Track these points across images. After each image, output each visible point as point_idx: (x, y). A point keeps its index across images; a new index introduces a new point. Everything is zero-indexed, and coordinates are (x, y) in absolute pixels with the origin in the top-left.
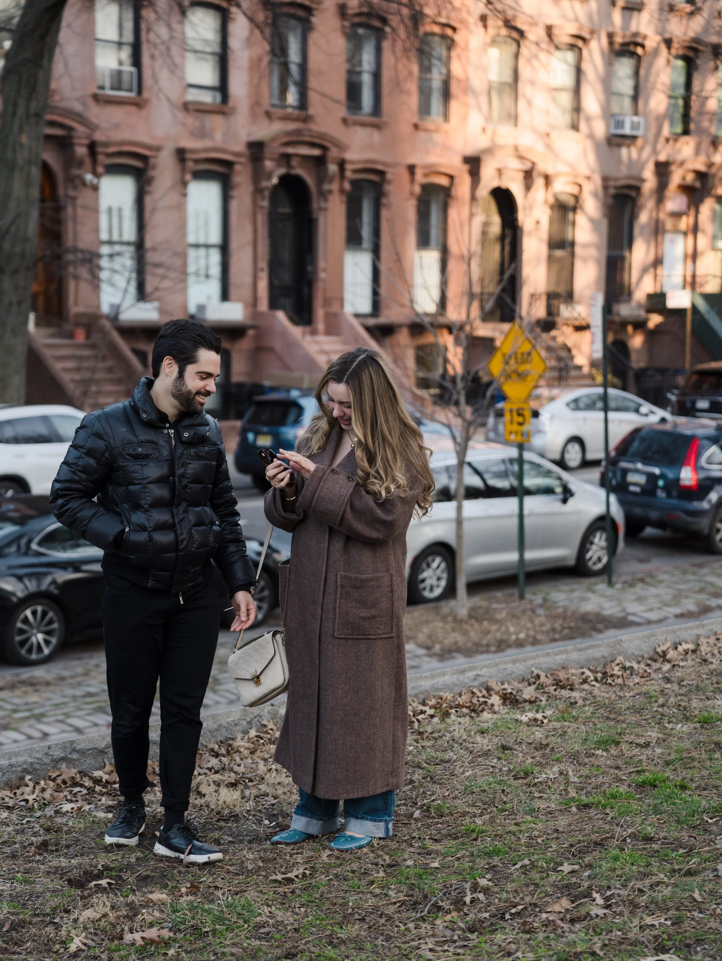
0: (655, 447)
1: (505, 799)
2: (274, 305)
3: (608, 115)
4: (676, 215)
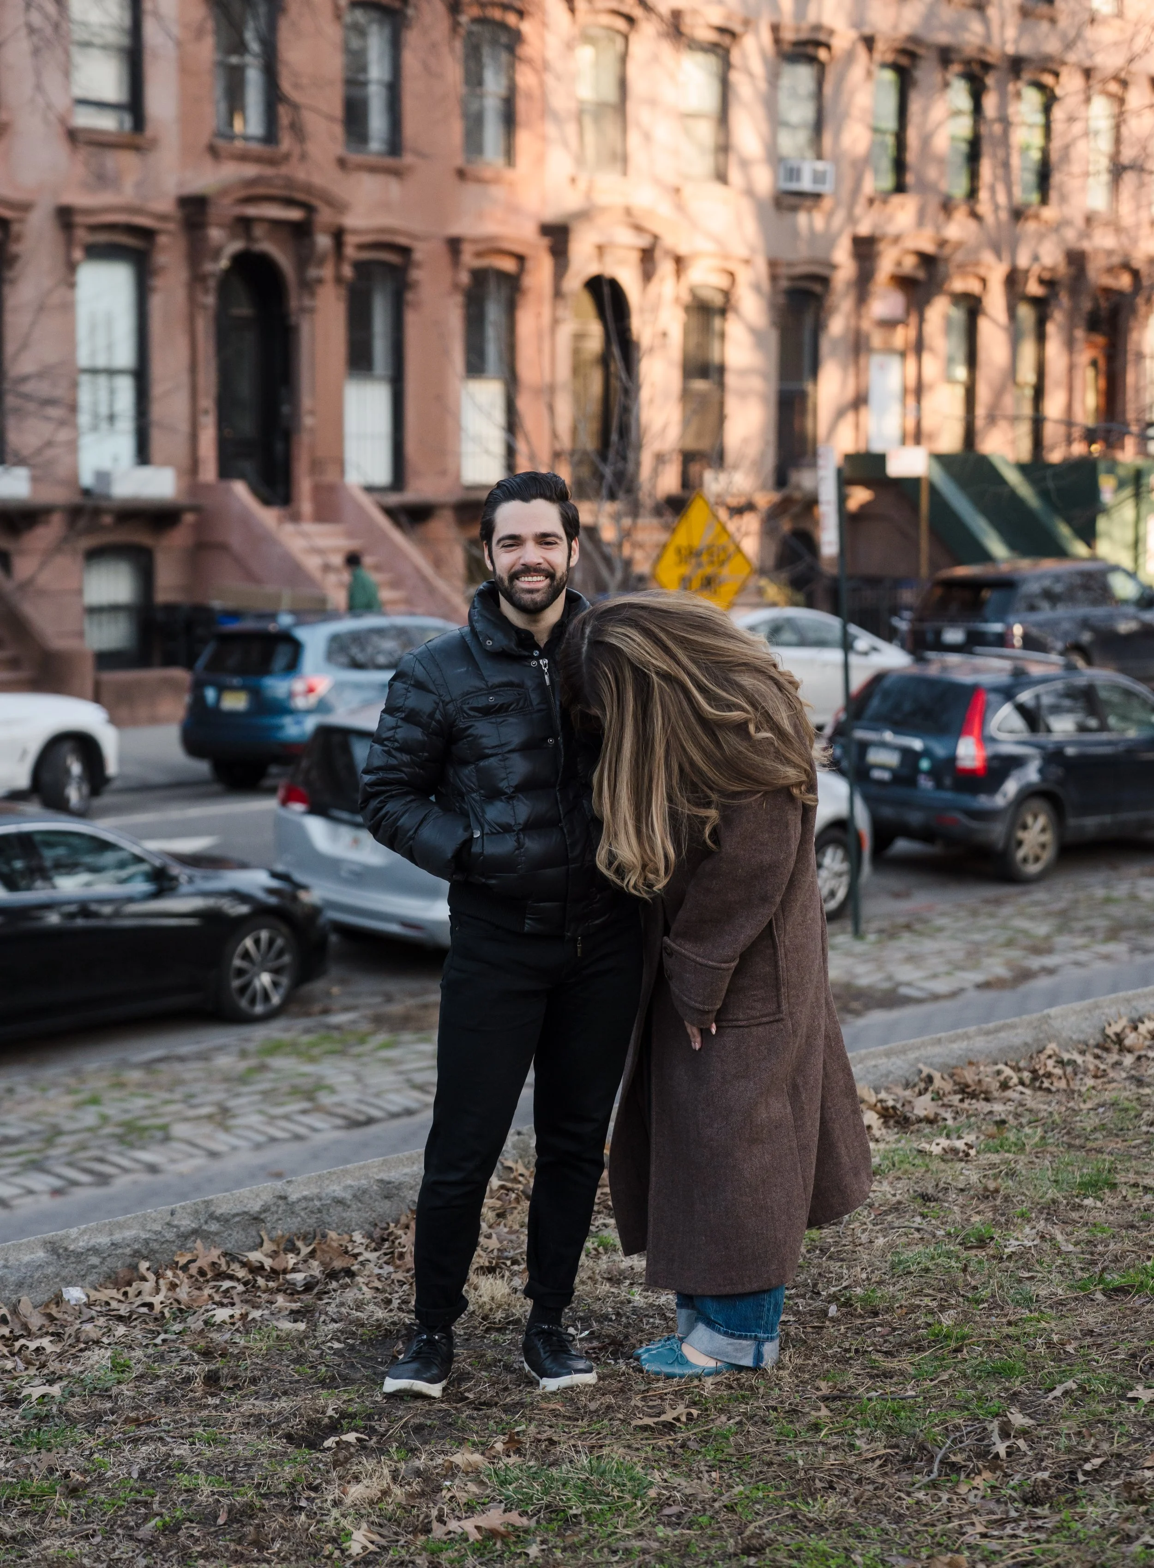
0: (907, 706)
1: (973, 1283)
2: (226, 472)
3: (775, 158)
4: (888, 324)
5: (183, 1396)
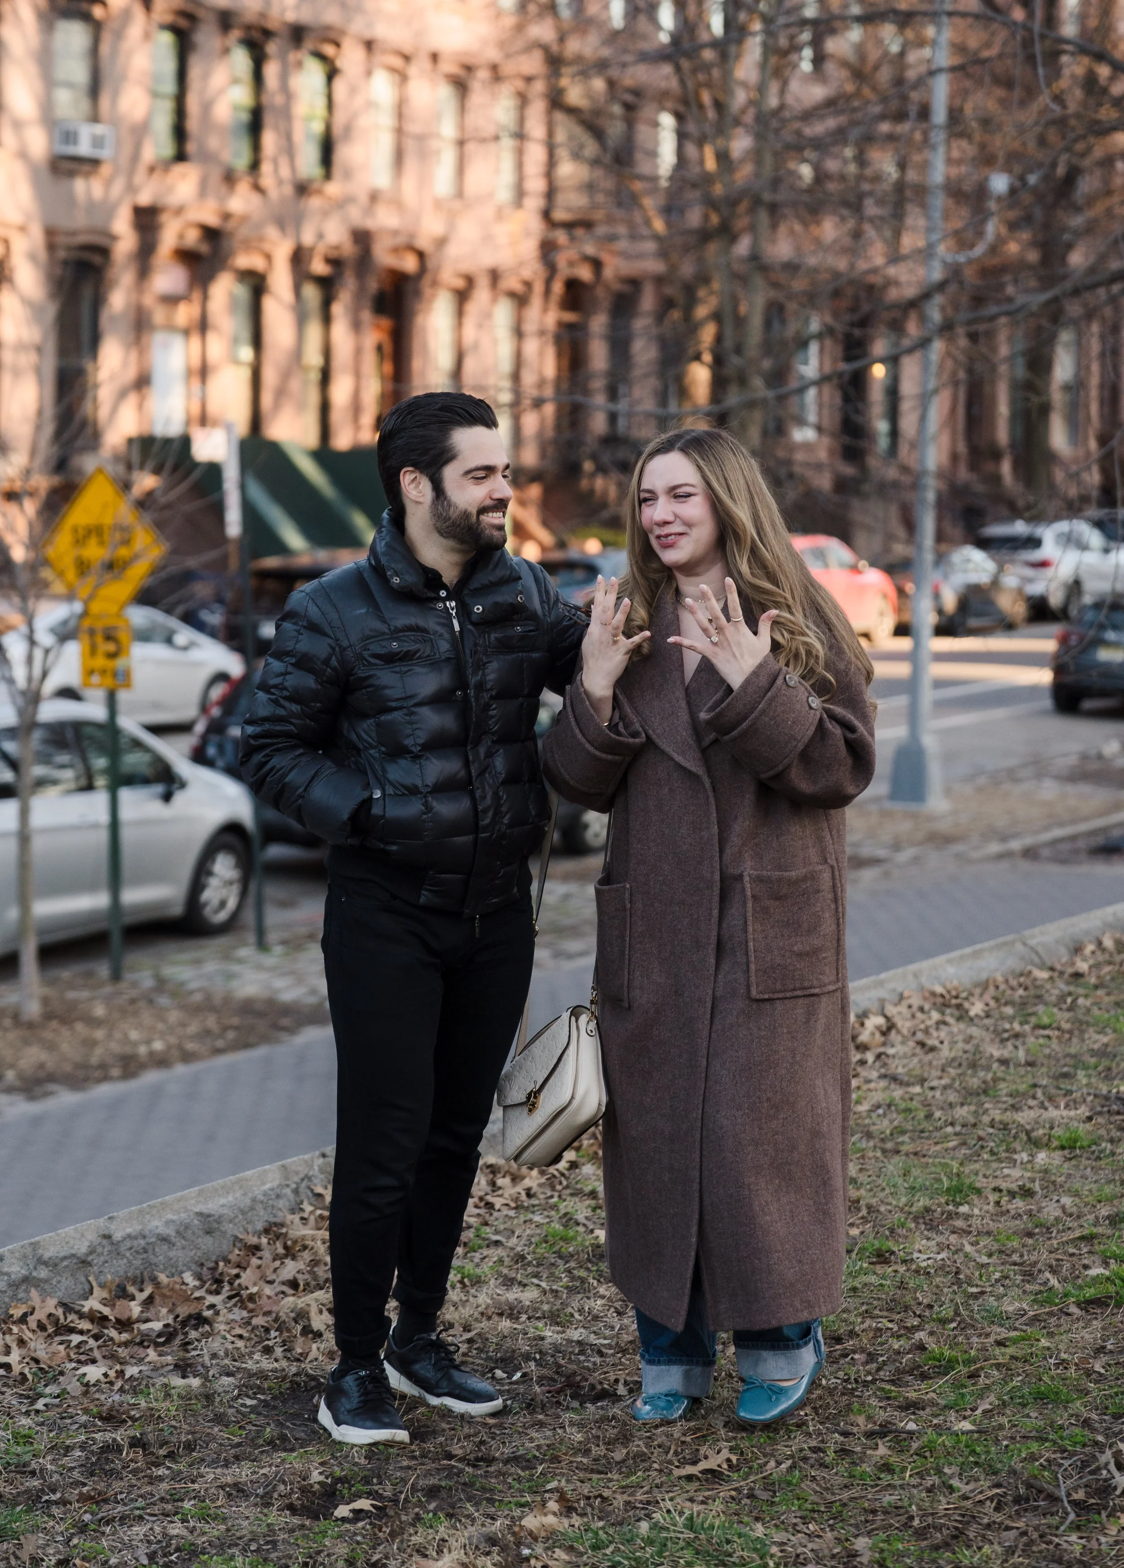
3: (50, 120)
4: (171, 300)
5: (123, 1468)
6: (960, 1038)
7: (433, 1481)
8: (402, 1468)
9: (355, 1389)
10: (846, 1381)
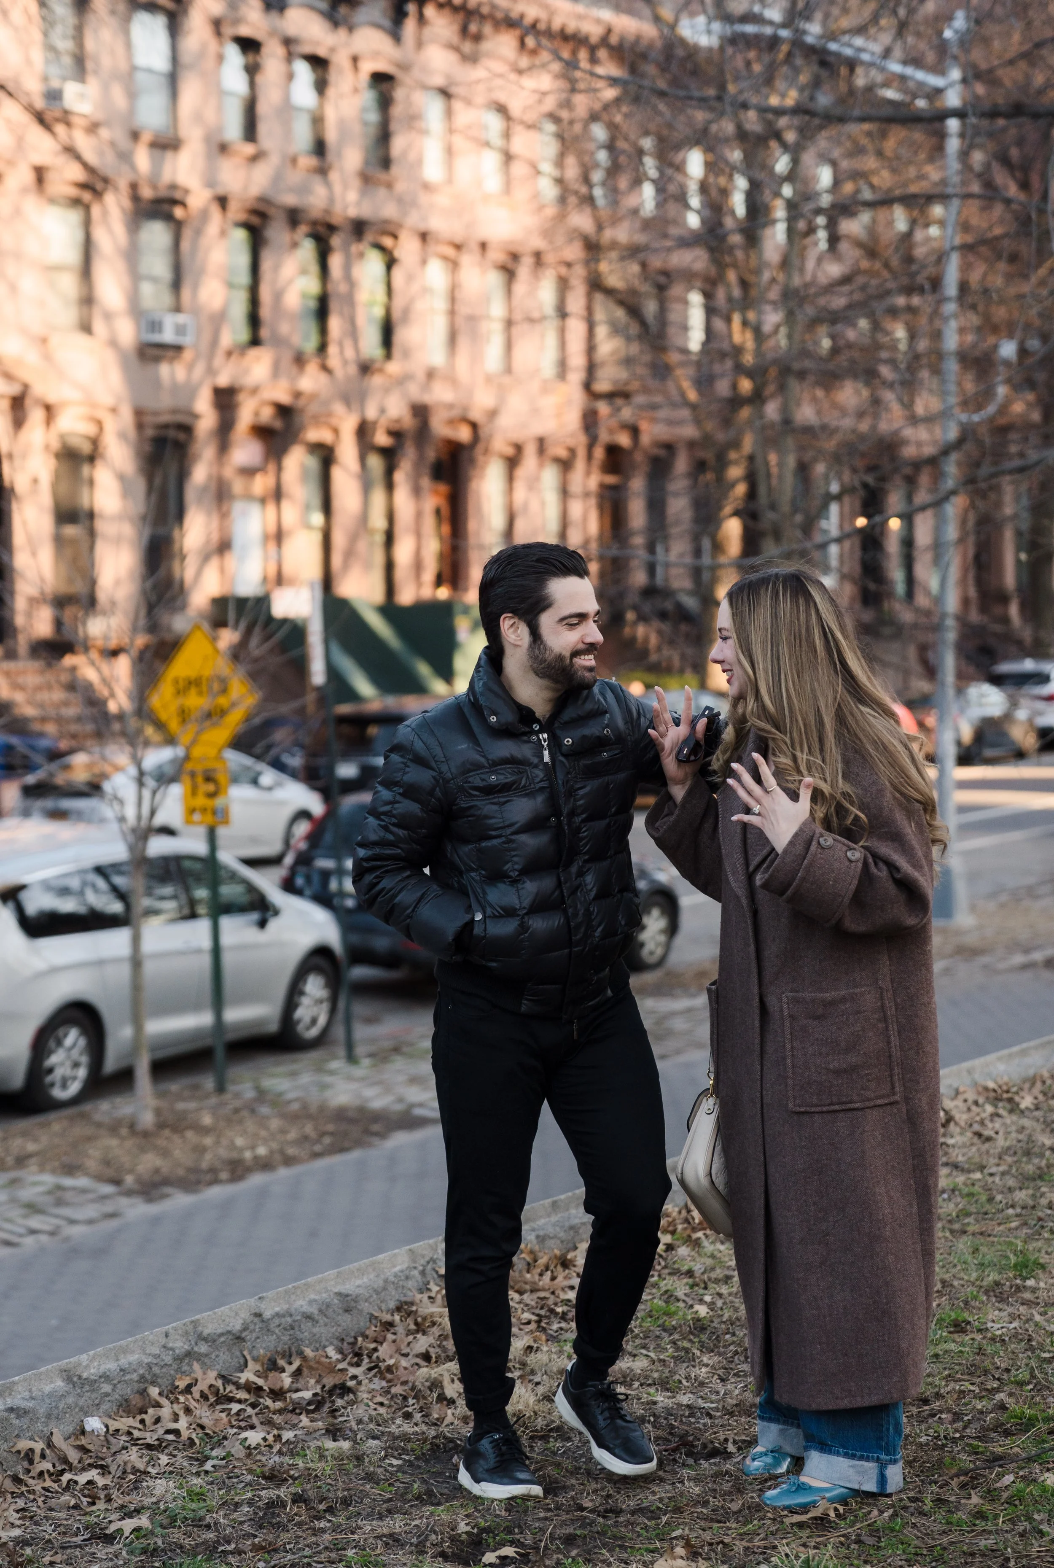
3: (136, 309)
4: (248, 472)
5: (289, 1521)
6: (1014, 1128)
7: (569, 1530)
8: (539, 1519)
9: (491, 1451)
10: (936, 1438)
